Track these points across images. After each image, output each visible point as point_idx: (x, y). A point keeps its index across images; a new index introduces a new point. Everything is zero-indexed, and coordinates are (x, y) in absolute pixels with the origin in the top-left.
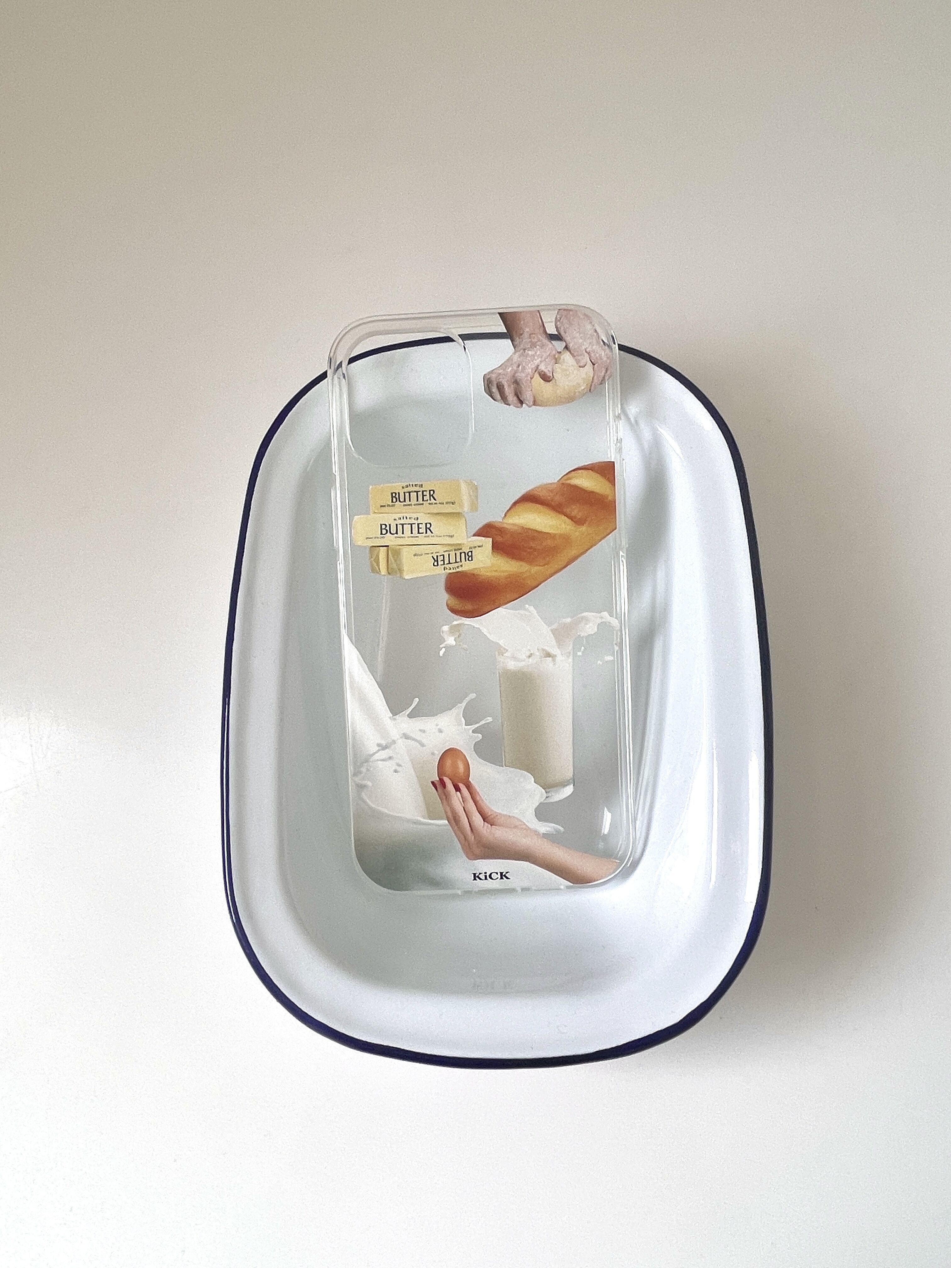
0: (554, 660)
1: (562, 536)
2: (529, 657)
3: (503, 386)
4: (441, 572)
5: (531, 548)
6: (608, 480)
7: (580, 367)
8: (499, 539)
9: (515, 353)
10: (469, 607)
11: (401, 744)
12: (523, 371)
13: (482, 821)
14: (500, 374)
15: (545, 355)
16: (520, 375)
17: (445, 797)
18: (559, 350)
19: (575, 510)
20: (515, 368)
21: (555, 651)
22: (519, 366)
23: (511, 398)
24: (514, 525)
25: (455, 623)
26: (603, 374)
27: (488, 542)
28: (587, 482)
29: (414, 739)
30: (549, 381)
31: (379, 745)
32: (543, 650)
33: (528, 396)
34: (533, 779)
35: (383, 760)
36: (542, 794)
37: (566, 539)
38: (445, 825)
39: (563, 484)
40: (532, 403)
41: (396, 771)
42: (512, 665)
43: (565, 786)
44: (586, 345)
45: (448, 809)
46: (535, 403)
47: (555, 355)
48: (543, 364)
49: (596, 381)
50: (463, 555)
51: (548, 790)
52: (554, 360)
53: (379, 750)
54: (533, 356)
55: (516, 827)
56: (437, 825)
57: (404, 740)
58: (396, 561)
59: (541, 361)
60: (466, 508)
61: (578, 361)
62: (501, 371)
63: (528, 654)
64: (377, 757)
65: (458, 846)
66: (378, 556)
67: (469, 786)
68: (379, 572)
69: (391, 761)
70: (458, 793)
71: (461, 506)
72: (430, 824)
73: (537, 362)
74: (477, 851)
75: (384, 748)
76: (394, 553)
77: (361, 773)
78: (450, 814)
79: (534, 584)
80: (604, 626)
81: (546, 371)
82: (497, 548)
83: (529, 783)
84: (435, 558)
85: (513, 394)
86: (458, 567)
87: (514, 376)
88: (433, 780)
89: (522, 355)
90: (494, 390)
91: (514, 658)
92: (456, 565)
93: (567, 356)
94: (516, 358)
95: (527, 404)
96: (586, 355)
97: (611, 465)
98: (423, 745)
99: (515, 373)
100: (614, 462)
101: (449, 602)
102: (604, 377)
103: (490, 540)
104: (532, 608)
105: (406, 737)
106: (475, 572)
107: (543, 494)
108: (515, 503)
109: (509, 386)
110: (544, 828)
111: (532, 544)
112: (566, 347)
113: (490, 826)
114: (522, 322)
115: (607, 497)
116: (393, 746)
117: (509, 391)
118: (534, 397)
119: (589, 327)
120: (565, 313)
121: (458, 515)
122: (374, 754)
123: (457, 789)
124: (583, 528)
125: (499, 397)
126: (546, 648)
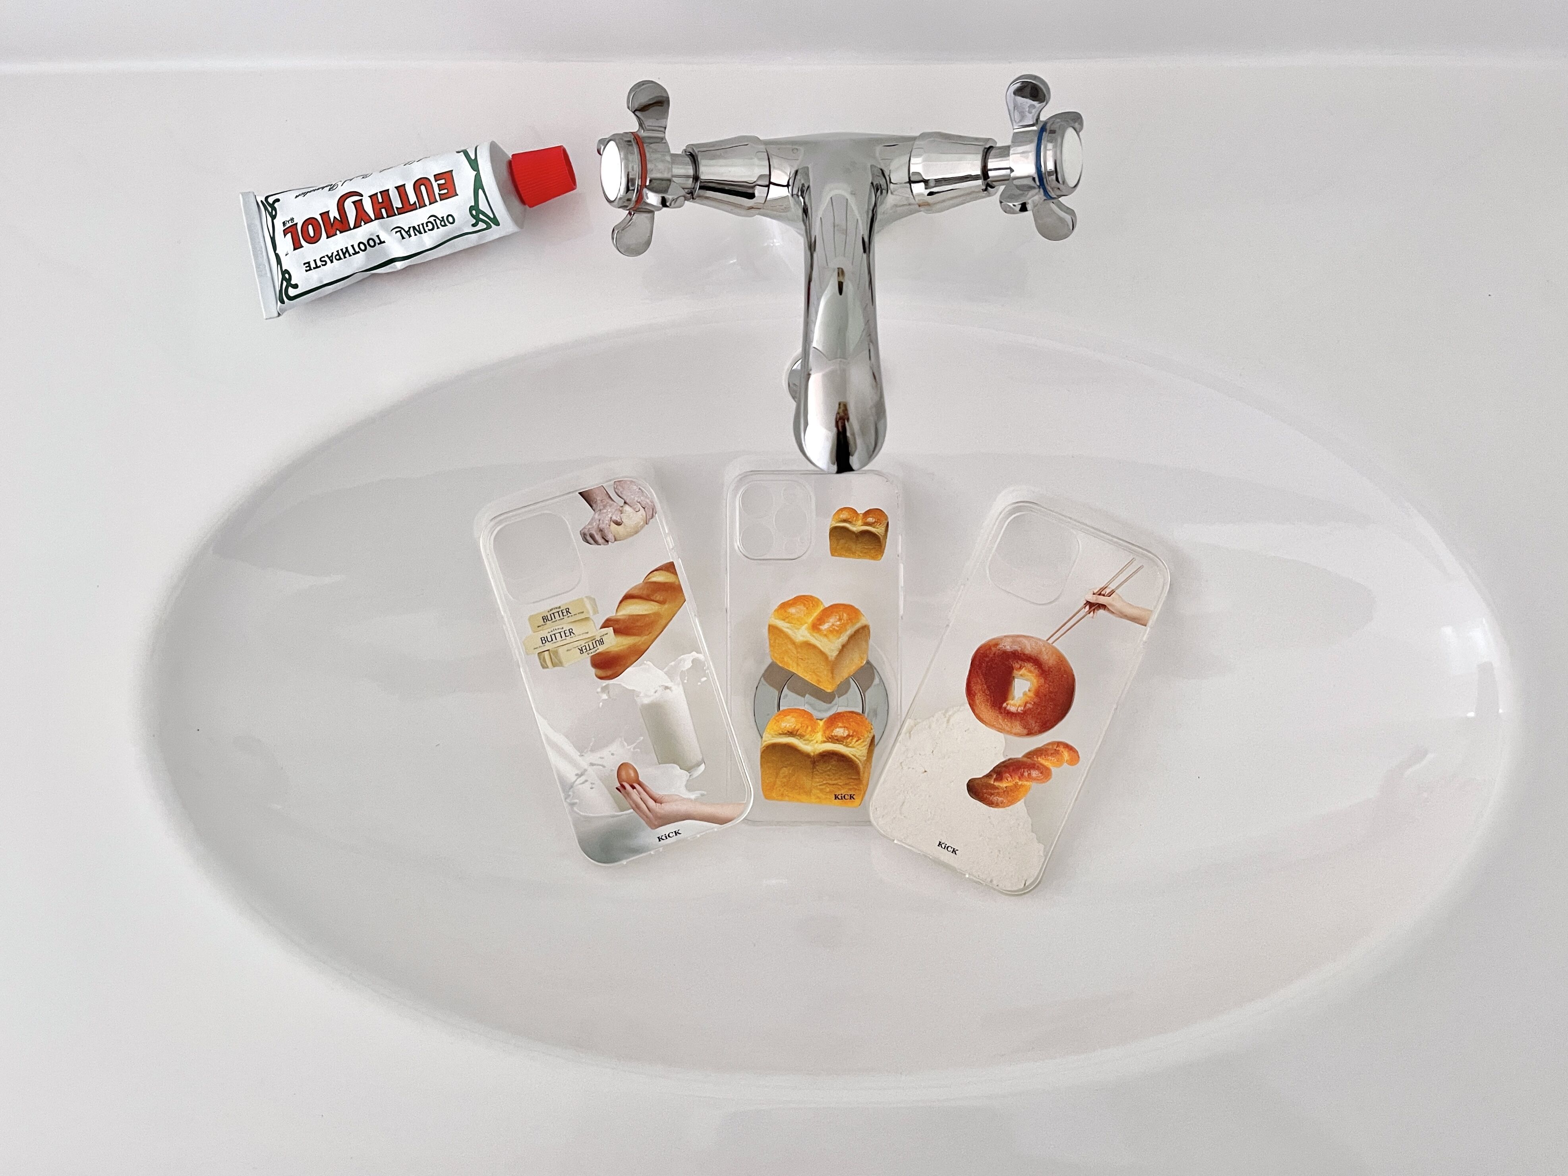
0: (672, 691)
1: (654, 614)
2: (656, 692)
3: (593, 534)
4: (587, 657)
5: (637, 626)
6: (673, 573)
7: (636, 512)
8: (616, 626)
9: (595, 514)
10: (609, 673)
11: (591, 770)
12: (603, 523)
13: (655, 803)
15: (613, 510)
16: (601, 526)
17: (628, 795)
18: (621, 505)
19: (658, 597)
20: (598, 523)
21: (669, 684)
22: (600, 520)
23: (600, 540)
24: (624, 615)
25: (604, 685)
26: (651, 512)
27: (610, 630)
28: (660, 578)
29: (598, 765)
30: (621, 525)
31: (577, 775)
32: (662, 686)
33: (610, 537)
34: (678, 768)
35: (582, 783)
36: (687, 775)
37: (657, 615)
38: (632, 813)
39: (647, 583)
40: (614, 540)
41: (592, 788)
42: (646, 701)
43: (699, 766)
44: (636, 499)
45: (631, 802)
46: (615, 540)
47: (619, 509)
48: (614, 516)
49: (648, 517)
50: (597, 642)
51: (689, 771)
52: (620, 512)
54: (607, 512)
55: (676, 800)
56: (626, 814)
57: (592, 767)
58: (556, 657)
59: (612, 515)
60: (591, 612)
61: (634, 509)
62: (590, 527)
63: (654, 691)
64: (577, 783)
65: (643, 822)
66: (544, 658)
67: (640, 784)
68: (548, 667)
69: (587, 783)
70: (635, 790)
71: (588, 612)
72: (622, 815)
73: (610, 516)
74: (656, 823)
75: (579, 776)
76: (554, 654)
77: (569, 796)
78: (634, 806)
79: (645, 647)
80: (694, 661)
81: (617, 519)
82: (616, 632)
83: (676, 770)
84: (581, 649)
85: (601, 538)
86: (596, 650)
87: (598, 527)
88: (617, 786)
89: (599, 515)
90: (589, 538)
91: (646, 696)
93: (627, 508)
94: (597, 516)
95: (611, 542)
96: (638, 503)
97: (672, 564)
98: (604, 767)
99: (599, 525)
100: (673, 562)
101: (597, 674)
102: (653, 514)
103: (611, 628)
104: (649, 663)
105: (592, 764)
106: (608, 651)
107: (636, 592)
108: (621, 602)
109: (597, 534)
110: (693, 796)
111: (638, 624)
112: (625, 503)
113: (660, 805)
114: (594, 495)
115: (674, 583)
116: (586, 773)
117: (598, 537)
118: (614, 536)
119: (635, 487)
120: (618, 483)
121: (587, 619)
122: (576, 780)
123: (634, 788)
124: (666, 606)
125: (592, 542)
126: (664, 684)
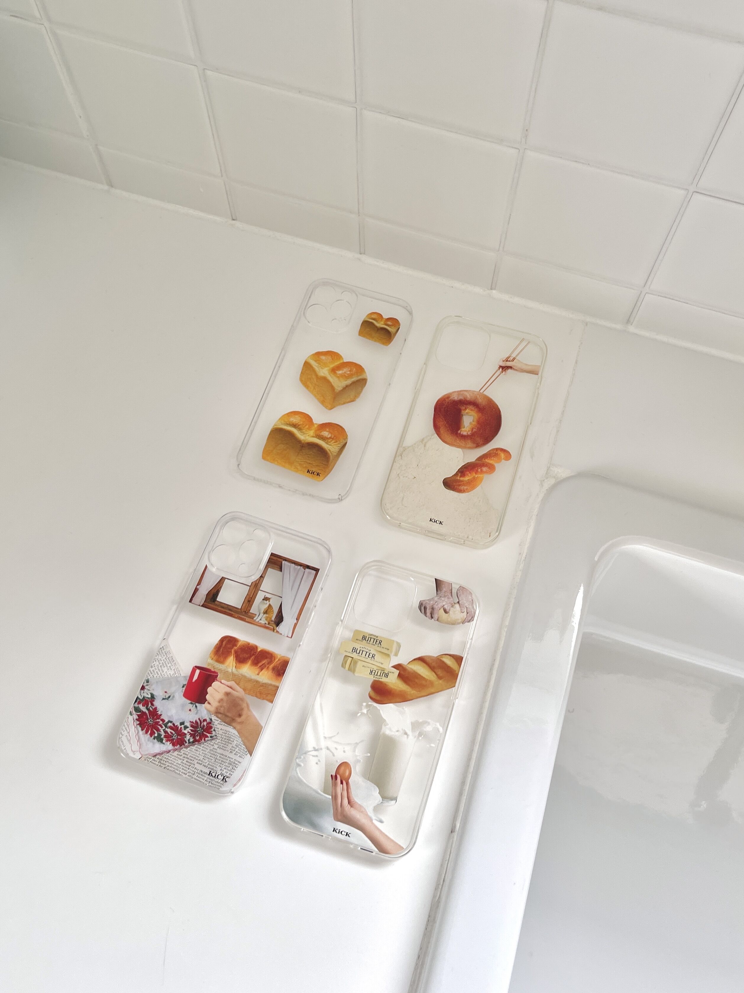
0: (408, 737)
1: (430, 681)
2: (397, 731)
3: (427, 608)
4: (372, 678)
5: (415, 681)
6: (458, 664)
7: (461, 612)
8: (402, 672)
9: (436, 596)
10: (378, 698)
11: (324, 752)
12: (437, 605)
13: (348, 803)
14: (427, 603)
15: (448, 602)
16: (435, 606)
17: (335, 785)
18: (455, 602)
19: (440, 672)
20: (434, 603)
21: (409, 732)
22: (436, 602)
23: (428, 614)
24: (411, 669)
25: (370, 703)
26: (470, 619)
27: (397, 672)
28: (449, 662)
29: (331, 751)
30: (447, 613)
31: (314, 748)
32: (404, 730)
33: (436, 616)
34: (378, 791)
35: (313, 756)
36: (380, 801)
37: (431, 683)
38: (329, 799)
39: (438, 659)
40: (436, 620)
41: (317, 763)
42: (388, 732)
43: (392, 800)
44: (466, 605)
45: (334, 791)
46: (438, 620)
47: (452, 604)
49: (466, 620)
50: (384, 674)
51: (383, 799)
52: (451, 606)
53: (313, 750)
54: (444, 600)
55: (362, 812)
57: (326, 750)
58: (354, 665)
59: (446, 604)
60: (393, 653)
61: (461, 610)
62: (428, 602)
63: (397, 729)
64: (310, 753)
65: (332, 811)
66: (347, 660)
67: (347, 784)
68: (345, 668)
69: (316, 758)
70: (341, 785)
71: (391, 652)
72: (322, 795)
73: (444, 604)
74: (340, 817)
75: (315, 750)
76: (354, 662)
77: (300, 758)
78: (334, 794)
79: (411, 698)
80: (435, 729)
81: (447, 608)
82: (400, 675)
83: (376, 792)
84: (372, 671)
85: (430, 613)
86: (380, 678)
87: (433, 605)
88: (332, 774)
89: (438, 599)
90: (423, 608)
91: (390, 729)
92: (380, 677)
93: (457, 606)
94: (436, 599)
95: (434, 619)
96: (465, 608)
97: (462, 658)
98: (334, 755)
99: (434, 605)
101: (370, 693)
103: (398, 671)
104: (406, 710)
105: (328, 748)
106: (387, 684)
107: (428, 660)
109: (429, 609)
110: (375, 818)
112: (458, 602)
113: (350, 807)
114: (443, 586)
115: (455, 671)
116: (320, 751)
117: (428, 612)
118: (438, 617)
119: (470, 597)
120: (462, 588)
122: (310, 751)
123: (342, 783)
124: (441, 681)
125: (423, 611)
126: (406, 730)
